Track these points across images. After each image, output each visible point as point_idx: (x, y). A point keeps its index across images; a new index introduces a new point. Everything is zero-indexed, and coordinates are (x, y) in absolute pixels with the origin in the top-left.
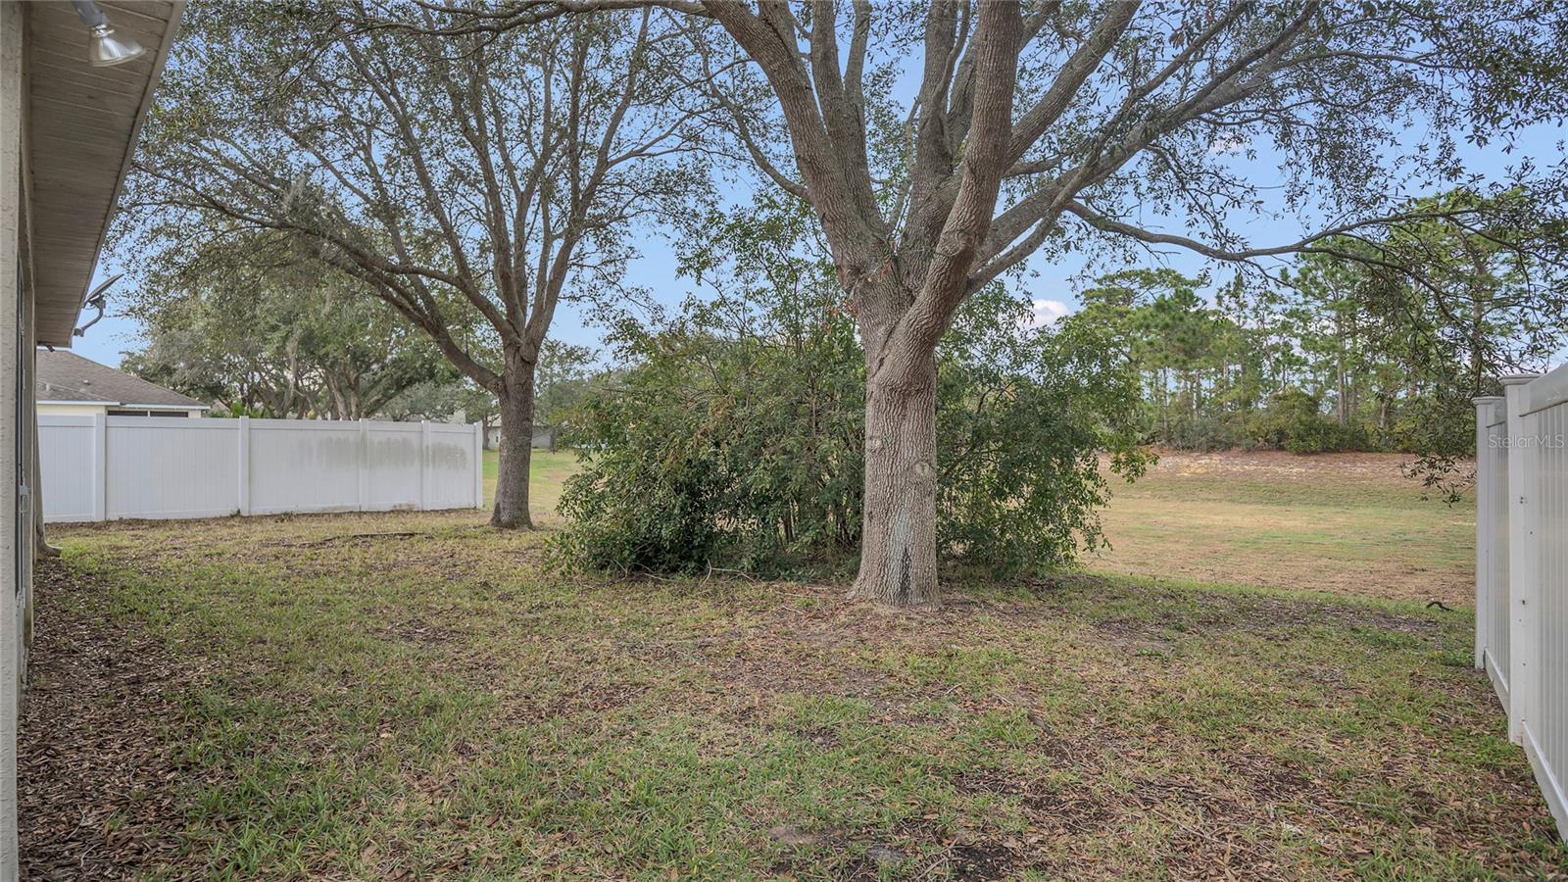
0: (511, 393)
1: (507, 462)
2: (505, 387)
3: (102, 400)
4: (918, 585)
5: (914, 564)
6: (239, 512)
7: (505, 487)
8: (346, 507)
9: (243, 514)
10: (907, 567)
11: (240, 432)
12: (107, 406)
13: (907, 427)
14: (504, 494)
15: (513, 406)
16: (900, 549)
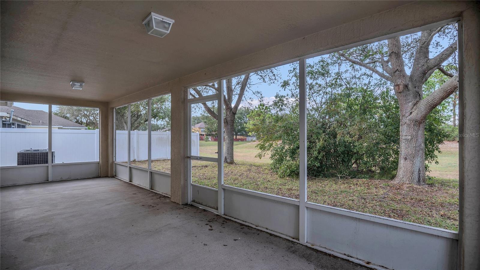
0: (229, 123)
1: (228, 144)
2: (227, 121)
3: (58, 126)
4: (422, 179)
5: (421, 173)
6: (135, 160)
7: (228, 152)
8: (163, 158)
9: (136, 160)
10: (420, 174)
11: (135, 135)
12: (58, 127)
13: (420, 132)
14: (228, 154)
15: (229, 127)
16: (418, 168)
